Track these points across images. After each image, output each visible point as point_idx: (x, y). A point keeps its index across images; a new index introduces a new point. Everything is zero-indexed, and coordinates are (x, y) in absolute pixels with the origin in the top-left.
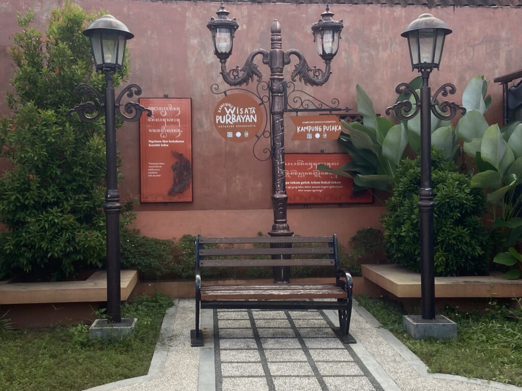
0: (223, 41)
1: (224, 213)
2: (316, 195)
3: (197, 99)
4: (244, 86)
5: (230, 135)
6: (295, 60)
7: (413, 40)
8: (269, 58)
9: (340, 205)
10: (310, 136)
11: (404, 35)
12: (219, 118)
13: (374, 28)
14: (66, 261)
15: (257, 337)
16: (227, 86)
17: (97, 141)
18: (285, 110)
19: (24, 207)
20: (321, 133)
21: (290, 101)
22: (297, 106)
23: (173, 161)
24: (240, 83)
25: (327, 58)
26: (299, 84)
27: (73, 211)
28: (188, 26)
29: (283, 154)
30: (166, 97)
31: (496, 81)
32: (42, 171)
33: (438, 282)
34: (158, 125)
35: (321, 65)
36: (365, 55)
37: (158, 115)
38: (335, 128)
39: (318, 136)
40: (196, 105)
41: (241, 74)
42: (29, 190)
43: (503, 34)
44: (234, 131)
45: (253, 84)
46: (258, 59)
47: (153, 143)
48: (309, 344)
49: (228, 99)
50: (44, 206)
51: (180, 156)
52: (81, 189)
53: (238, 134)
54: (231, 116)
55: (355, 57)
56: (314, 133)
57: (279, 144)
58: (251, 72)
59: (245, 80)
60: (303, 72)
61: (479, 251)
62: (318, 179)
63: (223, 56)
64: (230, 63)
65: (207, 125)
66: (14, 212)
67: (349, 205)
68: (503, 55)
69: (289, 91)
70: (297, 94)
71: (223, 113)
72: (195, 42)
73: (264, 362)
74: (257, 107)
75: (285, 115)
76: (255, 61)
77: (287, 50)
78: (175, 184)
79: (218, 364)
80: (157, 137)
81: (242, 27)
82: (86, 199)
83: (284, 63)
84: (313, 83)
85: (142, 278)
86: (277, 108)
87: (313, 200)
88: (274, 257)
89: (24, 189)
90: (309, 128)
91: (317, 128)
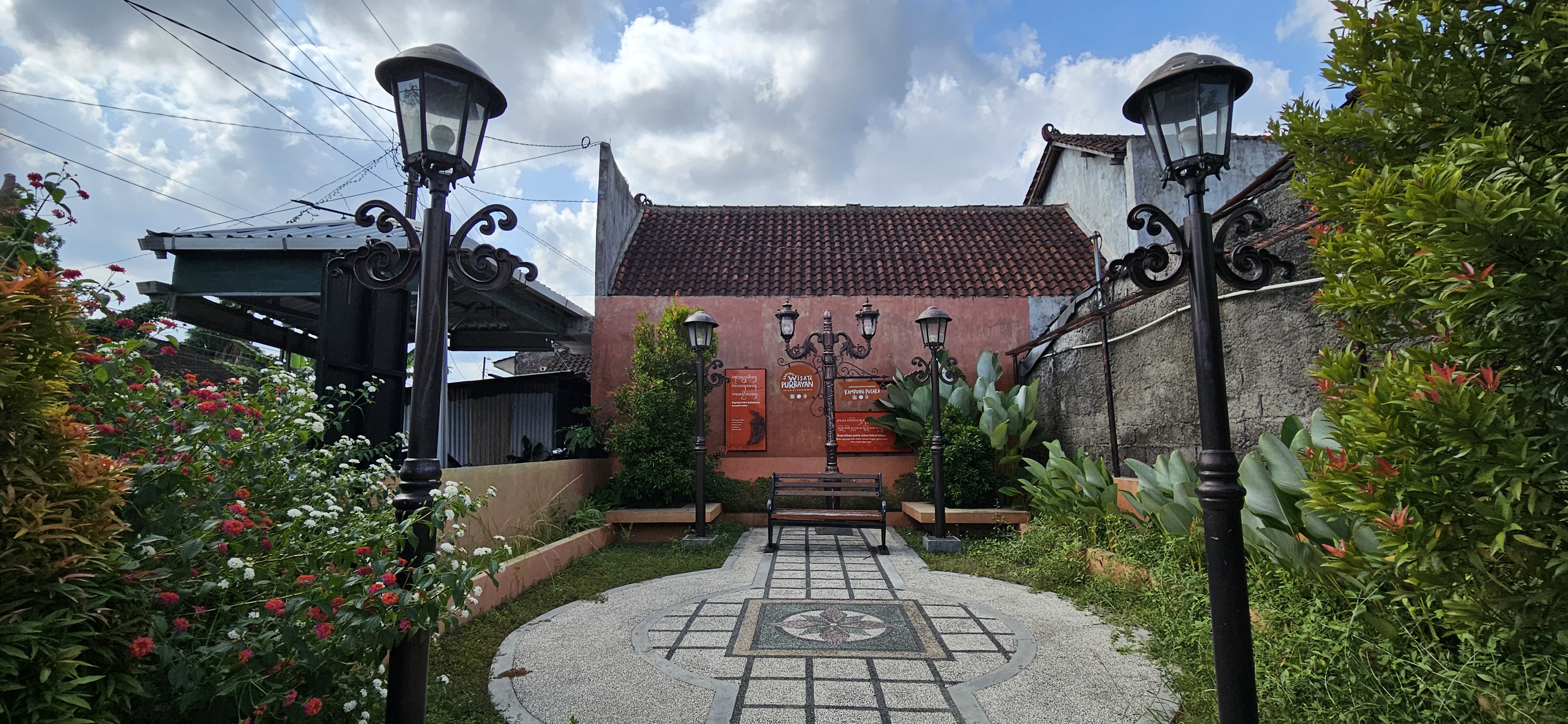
0: (787, 327)
1: (791, 459)
2: (865, 445)
3: (770, 370)
4: (803, 359)
5: (792, 396)
6: (842, 339)
7: (924, 326)
8: (822, 338)
9: (886, 454)
10: (855, 398)
11: (917, 321)
12: (783, 384)
13: (910, 314)
14: (667, 493)
15: (807, 549)
16: (790, 360)
17: (692, 402)
18: (835, 378)
19: (638, 450)
20: (864, 395)
21: (839, 370)
22: (843, 374)
23: (751, 418)
24: (800, 357)
25: (868, 337)
26: (847, 358)
27: (674, 454)
28: (763, 315)
29: (834, 412)
30: (746, 368)
31: (1007, 354)
32: (652, 424)
33: (947, 511)
34: (740, 390)
35: (865, 344)
36: (903, 334)
37: (739, 382)
38: (875, 391)
39: (861, 397)
40: (769, 374)
41: (802, 351)
42: (641, 438)
43: (1014, 318)
44: (796, 394)
45: (809, 359)
46: (814, 340)
47: (735, 404)
48: (844, 554)
49: (791, 369)
50: (653, 450)
51: (756, 414)
52: (680, 438)
53: (799, 396)
54: (793, 383)
55: (895, 336)
56: (858, 395)
57: (830, 403)
58: (809, 348)
59: (804, 355)
60: (849, 348)
61: (987, 487)
62: (866, 433)
63: (787, 338)
64: (793, 342)
65: (777, 391)
66: (631, 455)
67: (892, 454)
68: (1014, 334)
69: (838, 363)
70: (844, 365)
71: (787, 380)
72: (768, 326)
73: (808, 563)
74: (813, 375)
75: (836, 381)
76: (812, 340)
77: (836, 332)
78: (752, 436)
79: (773, 563)
80: (738, 399)
81: (802, 315)
82: (683, 445)
83: (834, 342)
84: (857, 357)
85: (725, 509)
86: (828, 377)
87: (863, 450)
88: (826, 489)
89: (638, 437)
90: (854, 392)
91: (860, 391)
